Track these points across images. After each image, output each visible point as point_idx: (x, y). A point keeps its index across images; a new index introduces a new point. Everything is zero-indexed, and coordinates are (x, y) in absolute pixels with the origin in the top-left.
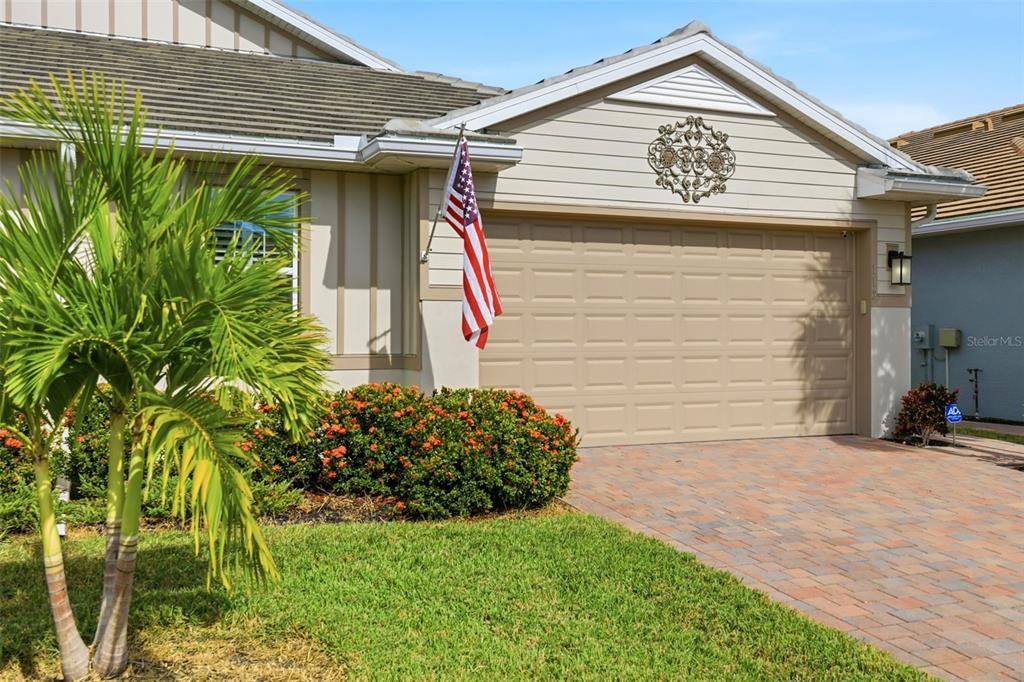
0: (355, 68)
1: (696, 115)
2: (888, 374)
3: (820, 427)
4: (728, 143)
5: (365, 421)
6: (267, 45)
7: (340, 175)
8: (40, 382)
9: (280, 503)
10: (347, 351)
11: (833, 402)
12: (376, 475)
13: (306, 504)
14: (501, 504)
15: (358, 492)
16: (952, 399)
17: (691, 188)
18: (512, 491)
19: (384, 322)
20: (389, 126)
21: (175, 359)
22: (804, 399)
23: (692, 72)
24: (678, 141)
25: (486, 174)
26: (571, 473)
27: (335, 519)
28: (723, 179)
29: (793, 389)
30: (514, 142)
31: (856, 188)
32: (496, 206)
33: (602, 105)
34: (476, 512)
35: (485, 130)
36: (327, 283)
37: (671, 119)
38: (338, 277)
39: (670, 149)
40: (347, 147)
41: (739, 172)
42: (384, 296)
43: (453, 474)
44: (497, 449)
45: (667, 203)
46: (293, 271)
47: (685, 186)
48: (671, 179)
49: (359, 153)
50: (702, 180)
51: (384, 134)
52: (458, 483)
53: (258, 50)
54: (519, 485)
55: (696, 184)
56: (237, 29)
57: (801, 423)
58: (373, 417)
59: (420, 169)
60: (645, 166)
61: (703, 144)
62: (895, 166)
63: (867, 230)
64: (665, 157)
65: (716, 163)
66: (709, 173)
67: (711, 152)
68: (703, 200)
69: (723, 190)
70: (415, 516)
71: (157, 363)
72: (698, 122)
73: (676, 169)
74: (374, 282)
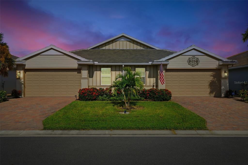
0: (155, 50)
1: (194, 56)
2: (223, 88)
3: (213, 95)
4: (199, 59)
5: (151, 92)
6: (144, 48)
7: (150, 66)
8: (124, 86)
9: (142, 99)
10: (151, 85)
11: (215, 92)
12: (152, 97)
13: (145, 100)
14: (164, 100)
15: (150, 99)
16: (233, 92)
17: (193, 65)
18: (165, 99)
19: (155, 82)
20: (154, 61)
21: (132, 85)
22: (210, 91)
23: (193, 51)
24: (191, 59)
25: (166, 65)
26: (171, 97)
27: (148, 101)
28: (198, 64)
29: (209, 90)
30: (169, 62)
31: (219, 63)
32: (167, 69)
33: (181, 56)
34: (161, 101)
35: (166, 60)
36: (148, 78)
37: (190, 57)
38: (150, 77)
39: (190, 60)
40: (150, 63)
41: (200, 63)
42: (155, 79)
43: (158, 97)
44: (163, 95)
45: (190, 67)
46: (145, 76)
47: (192, 65)
48: (190, 64)
49: (151, 64)
50: (195, 64)
51: (154, 62)
52: (159, 98)
53: (143, 49)
54: (165, 98)
55: (194, 64)
56: (140, 46)
57: (210, 95)
58: (152, 91)
59: (159, 65)
60: (187, 63)
61: (195, 59)
62: (225, 61)
63: (221, 69)
64: (189, 61)
65: (197, 61)
66: (196, 63)
67: (196, 60)
68: (195, 66)
69: (198, 65)
70: (154, 101)
71: (131, 85)
72: (194, 57)
73: (191, 63)
74: (154, 77)
